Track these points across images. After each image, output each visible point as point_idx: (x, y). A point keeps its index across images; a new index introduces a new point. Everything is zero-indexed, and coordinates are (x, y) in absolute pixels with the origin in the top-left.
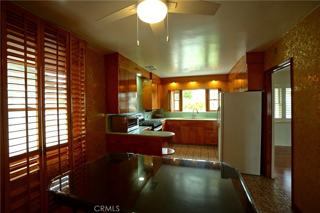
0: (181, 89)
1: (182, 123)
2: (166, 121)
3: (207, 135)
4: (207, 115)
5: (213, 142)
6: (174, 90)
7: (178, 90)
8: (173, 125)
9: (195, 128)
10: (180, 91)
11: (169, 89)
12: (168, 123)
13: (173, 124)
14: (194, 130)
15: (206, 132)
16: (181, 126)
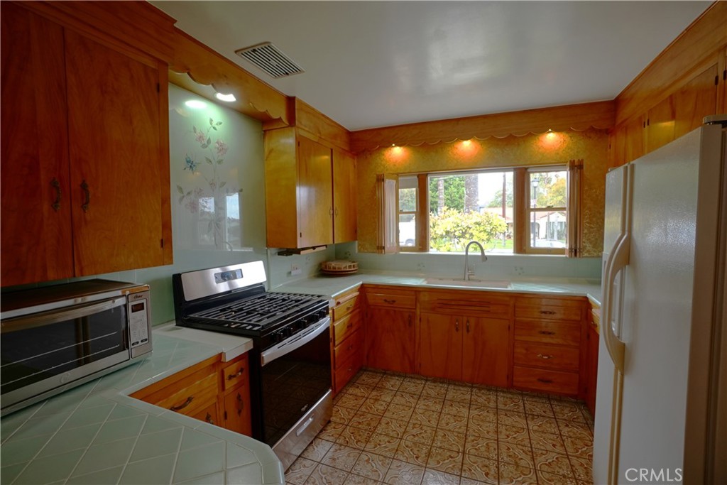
0: (423, 169)
1: (424, 297)
2: (363, 288)
3: (520, 351)
4: (522, 269)
5: (549, 381)
6: (397, 175)
7: (410, 173)
8: (386, 304)
9: (473, 321)
10: (418, 176)
11: (379, 171)
12: (371, 297)
13: (386, 301)
14: (468, 331)
15: (517, 338)
16: (418, 312)
